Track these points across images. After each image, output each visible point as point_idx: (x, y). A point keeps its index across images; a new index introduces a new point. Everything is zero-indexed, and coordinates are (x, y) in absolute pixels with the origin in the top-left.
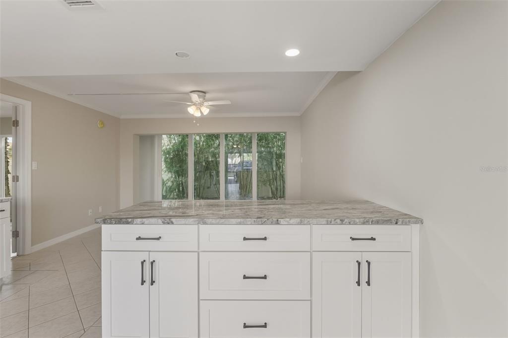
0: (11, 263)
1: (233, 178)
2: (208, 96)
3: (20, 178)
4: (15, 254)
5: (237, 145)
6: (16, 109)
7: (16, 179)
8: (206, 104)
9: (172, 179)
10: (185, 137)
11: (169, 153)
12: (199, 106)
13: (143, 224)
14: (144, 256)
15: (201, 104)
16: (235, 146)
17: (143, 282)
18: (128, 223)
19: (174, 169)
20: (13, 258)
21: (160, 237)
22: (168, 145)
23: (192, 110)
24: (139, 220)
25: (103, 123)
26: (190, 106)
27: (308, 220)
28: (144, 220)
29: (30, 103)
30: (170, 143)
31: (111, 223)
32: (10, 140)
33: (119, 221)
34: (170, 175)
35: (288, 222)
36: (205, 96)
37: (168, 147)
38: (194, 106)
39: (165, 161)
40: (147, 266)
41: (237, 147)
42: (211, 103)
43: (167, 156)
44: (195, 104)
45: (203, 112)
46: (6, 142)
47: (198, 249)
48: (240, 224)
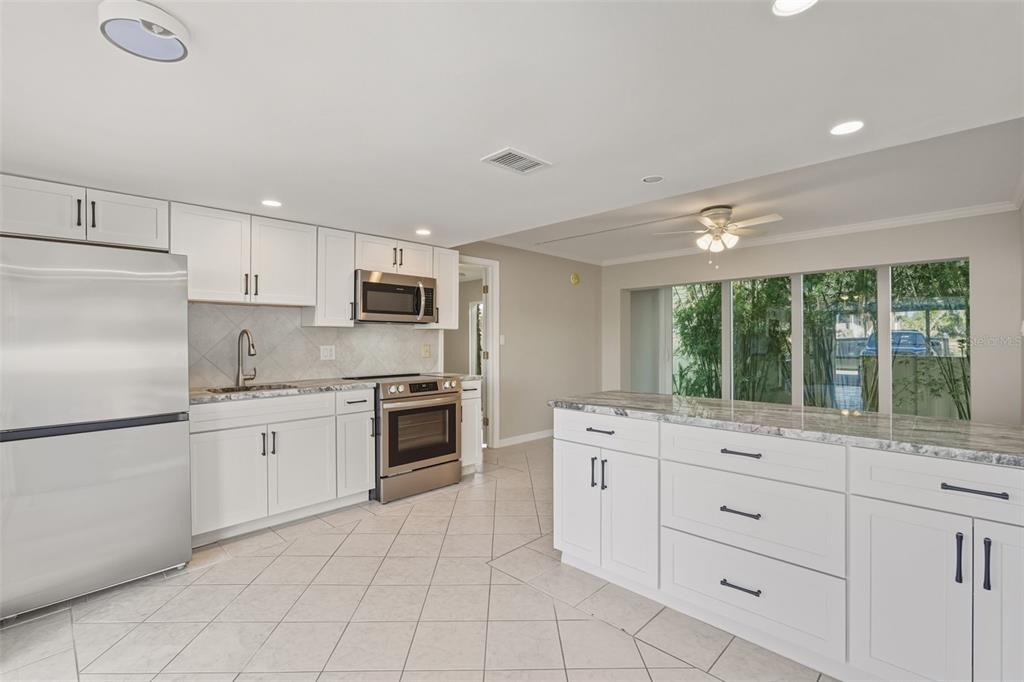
0: (481, 454)
1: (856, 373)
2: (735, 211)
3: (490, 355)
4: (485, 446)
5: (850, 294)
6: (486, 270)
7: (487, 355)
8: (731, 227)
9: (696, 368)
10: (718, 286)
11: (689, 318)
12: (717, 233)
13: (594, 412)
14: (595, 453)
15: (722, 230)
16: (845, 298)
17: (593, 484)
18: (578, 409)
19: (700, 346)
20: (484, 450)
21: (613, 432)
22: (688, 302)
23: (704, 243)
24: (590, 407)
25: (577, 277)
26: (701, 235)
27: (840, 436)
28: (596, 407)
29: (498, 263)
30: (693, 298)
31: (562, 407)
32: (481, 307)
33: (571, 406)
34: (692, 359)
35: (799, 435)
36: (730, 213)
37: (688, 306)
38: (708, 235)
39: (682, 333)
40: (598, 464)
41: (852, 299)
42: (740, 225)
43: (687, 323)
44: (710, 232)
45: (725, 242)
46: (478, 309)
47: (659, 455)
48: (717, 427)
